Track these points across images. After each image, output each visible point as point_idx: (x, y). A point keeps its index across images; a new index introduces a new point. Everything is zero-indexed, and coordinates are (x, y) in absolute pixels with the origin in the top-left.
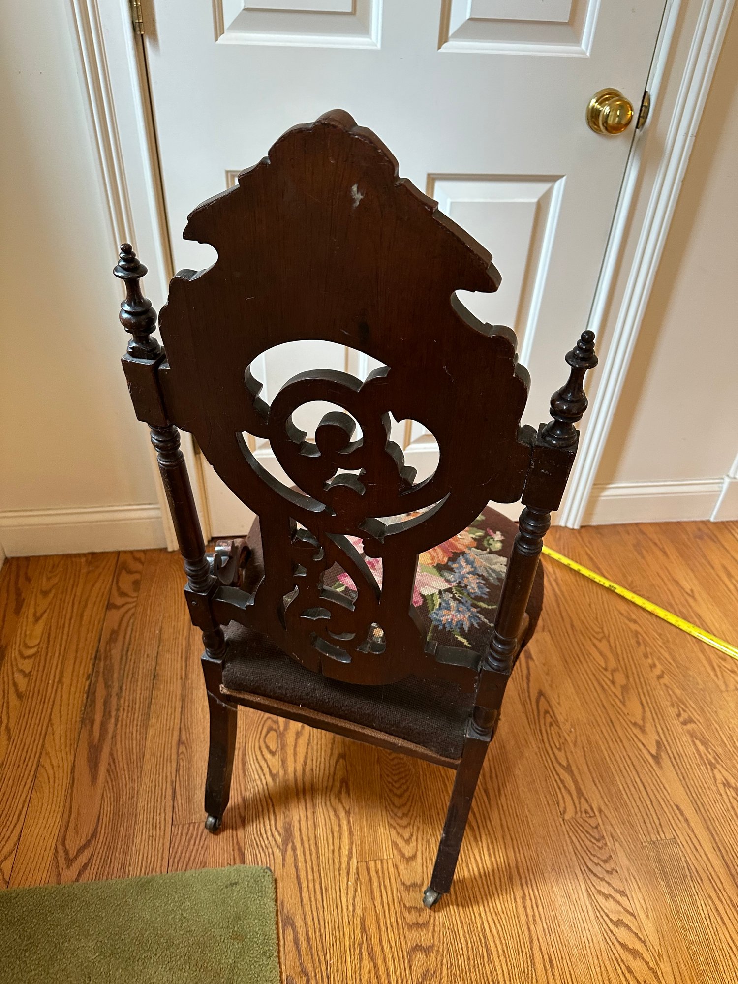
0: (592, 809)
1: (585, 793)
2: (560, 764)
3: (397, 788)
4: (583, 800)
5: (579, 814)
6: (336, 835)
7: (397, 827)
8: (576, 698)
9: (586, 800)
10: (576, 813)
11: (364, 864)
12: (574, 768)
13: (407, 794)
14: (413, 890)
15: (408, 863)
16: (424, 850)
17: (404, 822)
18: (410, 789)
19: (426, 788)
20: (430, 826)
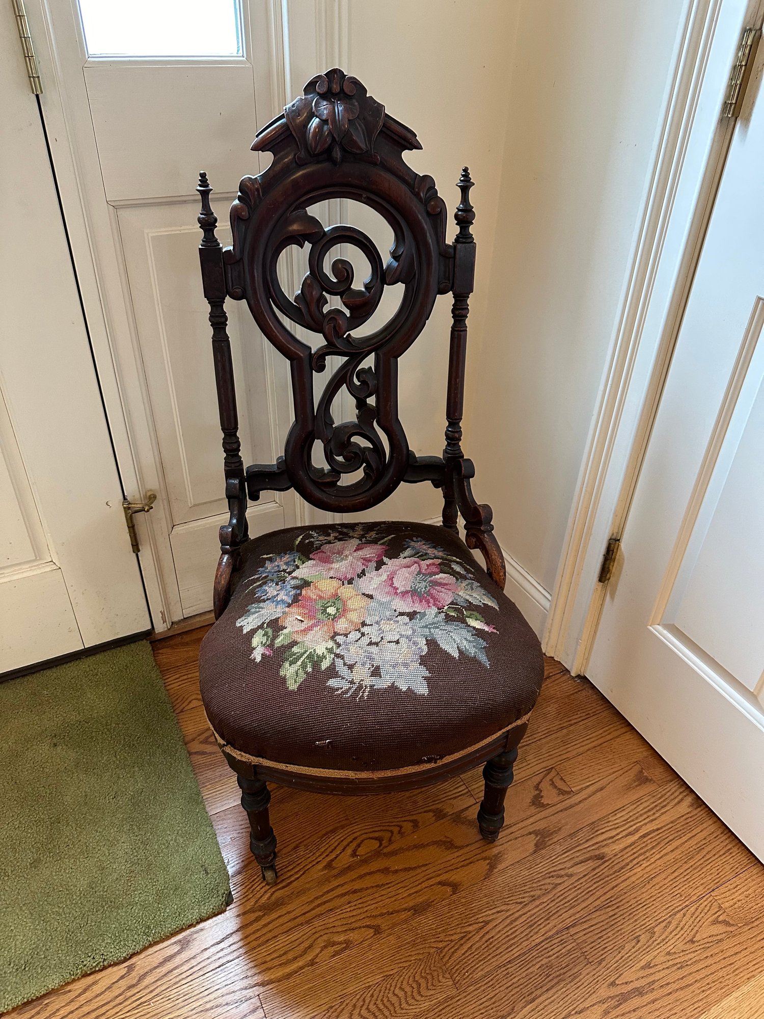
6: (284, 959)
11: (258, 1004)
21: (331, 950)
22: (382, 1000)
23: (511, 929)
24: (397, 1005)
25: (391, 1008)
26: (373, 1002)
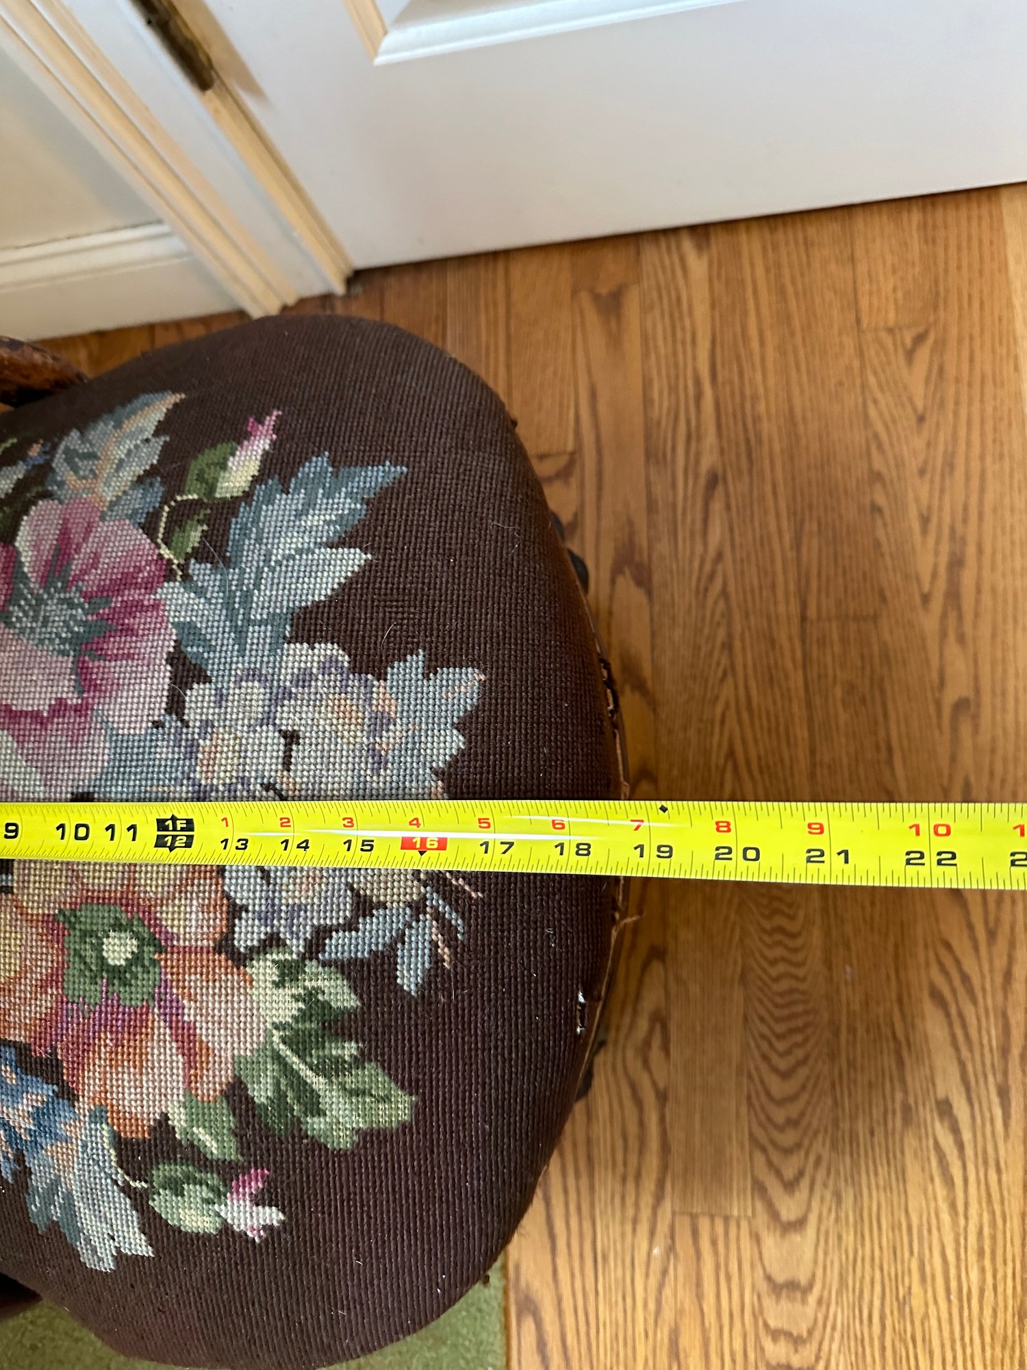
3: (782, 1055)
6: (633, 1143)
7: (770, 1149)
11: (687, 1220)
13: (803, 1072)
14: (788, 1297)
15: (783, 1234)
16: (825, 1212)
17: (788, 1138)
18: (811, 1062)
19: (851, 1064)
20: (848, 1159)
21: (656, 1053)
22: (777, 1006)
23: (760, 718)
24: (794, 984)
25: (796, 996)
26: (773, 1024)
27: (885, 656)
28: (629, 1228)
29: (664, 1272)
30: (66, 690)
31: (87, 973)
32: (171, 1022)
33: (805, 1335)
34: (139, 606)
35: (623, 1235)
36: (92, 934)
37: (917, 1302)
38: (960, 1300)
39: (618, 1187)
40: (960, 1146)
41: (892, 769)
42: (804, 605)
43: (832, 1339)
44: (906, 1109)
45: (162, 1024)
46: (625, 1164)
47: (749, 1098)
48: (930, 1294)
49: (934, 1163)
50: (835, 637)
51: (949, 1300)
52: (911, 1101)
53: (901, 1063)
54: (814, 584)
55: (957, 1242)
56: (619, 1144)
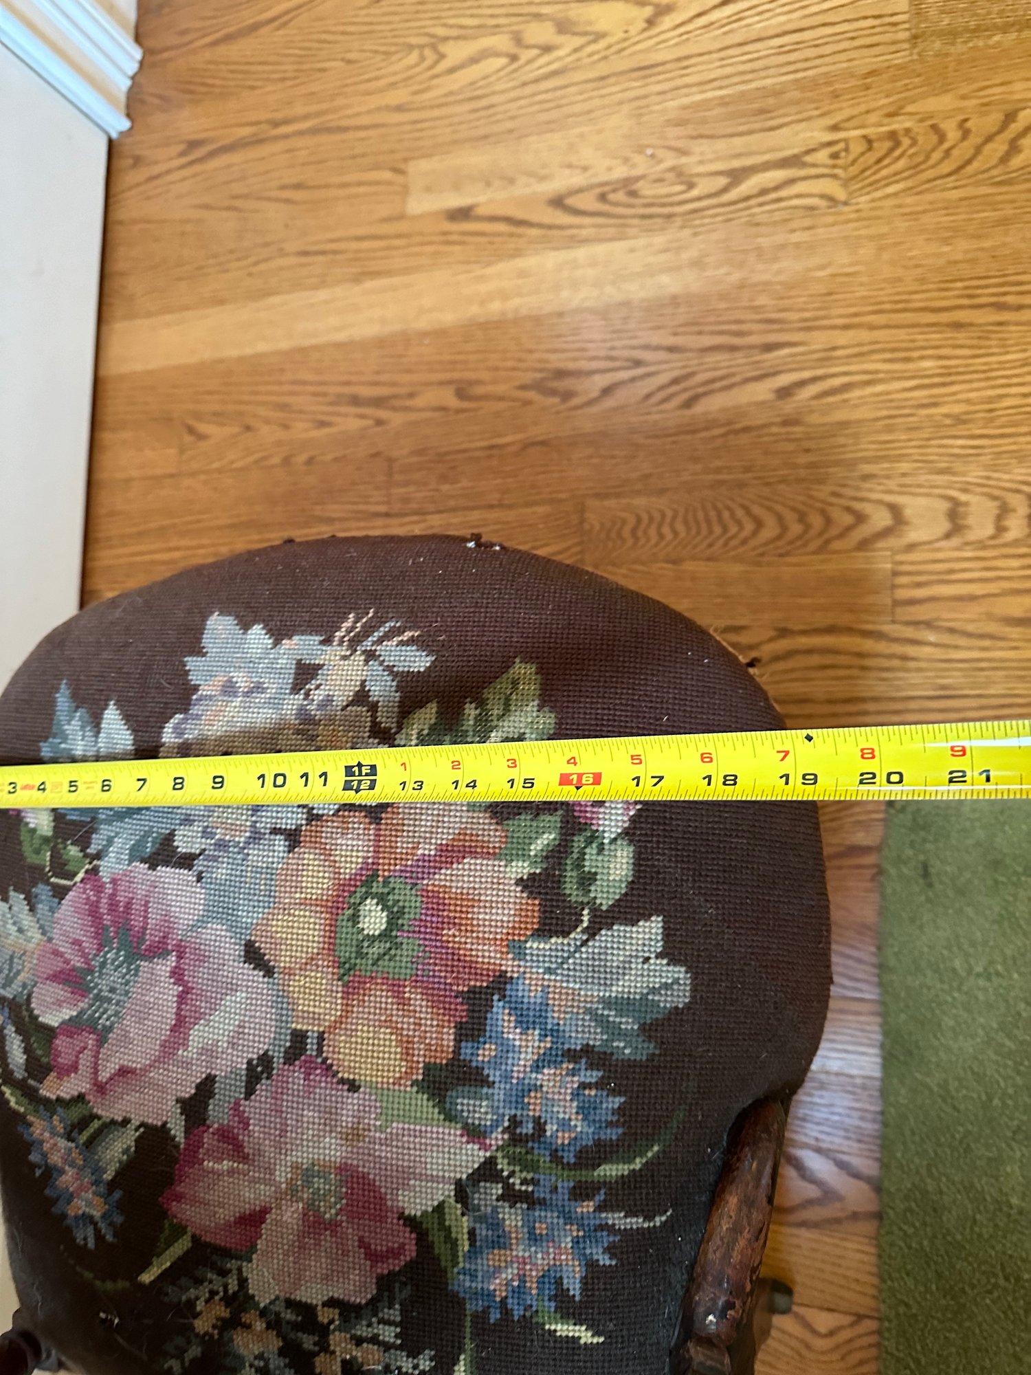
0: (830, 144)
1: (795, 151)
2: (725, 190)
3: (741, 527)
4: (808, 159)
5: (836, 171)
6: (829, 659)
7: (826, 536)
8: (577, 131)
9: (808, 152)
10: (834, 176)
11: (899, 610)
12: (736, 164)
13: (756, 510)
14: (964, 518)
15: (907, 523)
16: (881, 488)
17: (816, 521)
18: (747, 503)
19: (747, 470)
20: (831, 470)
25: (690, 517)
26: (714, 536)
27: (420, 452)
28: (912, 664)
29: (952, 631)
30: (164, 967)
31: (393, 952)
32: (435, 868)
33: (997, 503)
34: (113, 896)
35: (919, 670)
36: (359, 946)
37: (957, 409)
38: (950, 374)
39: (874, 674)
40: (814, 380)
41: (508, 444)
42: (377, 515)
43: (998, 479)
44: (786, 423)
45: (437, 876)
46: (849, 667)
47: (781, 555)
48: (950, 399)
49: (830, 399)
50: (402, 490)
51: (952, 383)
52: (778, 420)
53: (746, 429)
54: (362, 507)
55: (899, 379)
56: (831, 673)
